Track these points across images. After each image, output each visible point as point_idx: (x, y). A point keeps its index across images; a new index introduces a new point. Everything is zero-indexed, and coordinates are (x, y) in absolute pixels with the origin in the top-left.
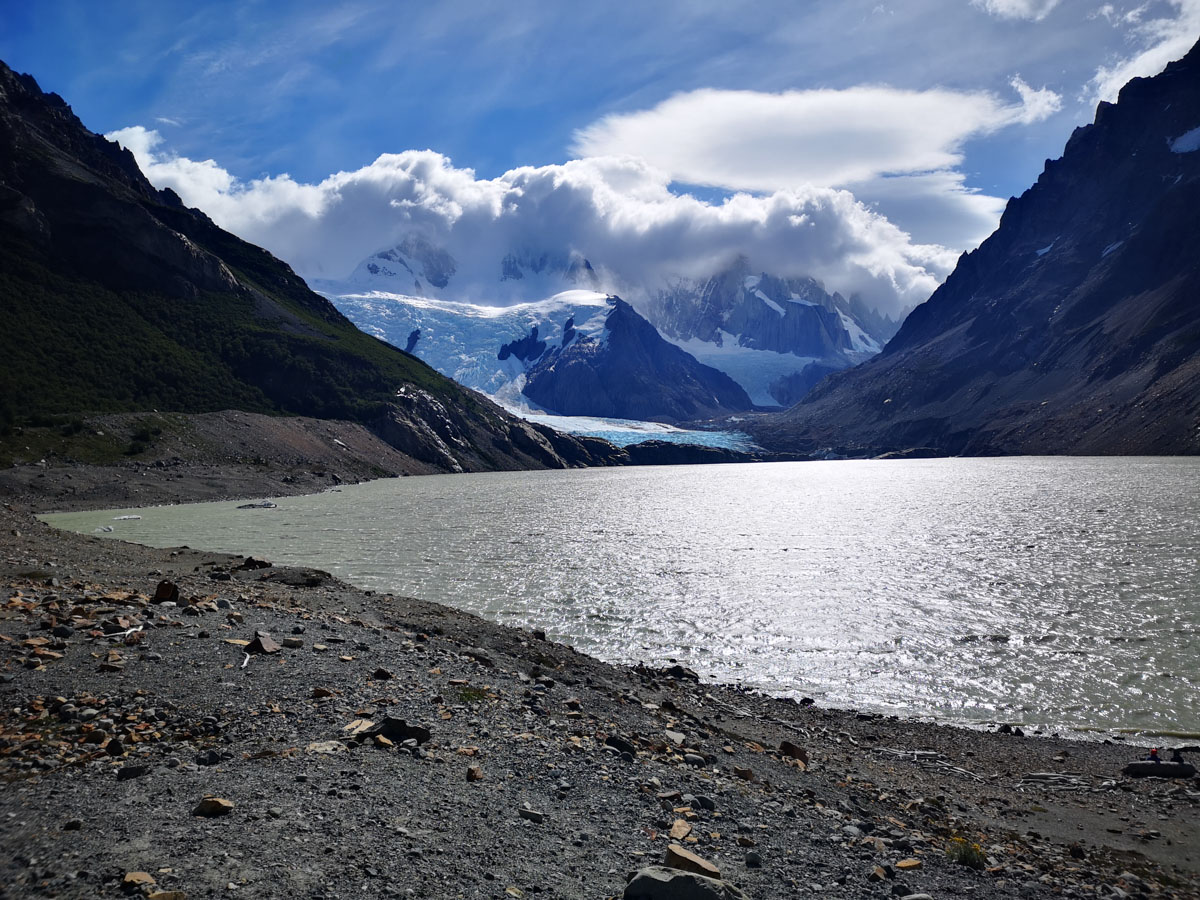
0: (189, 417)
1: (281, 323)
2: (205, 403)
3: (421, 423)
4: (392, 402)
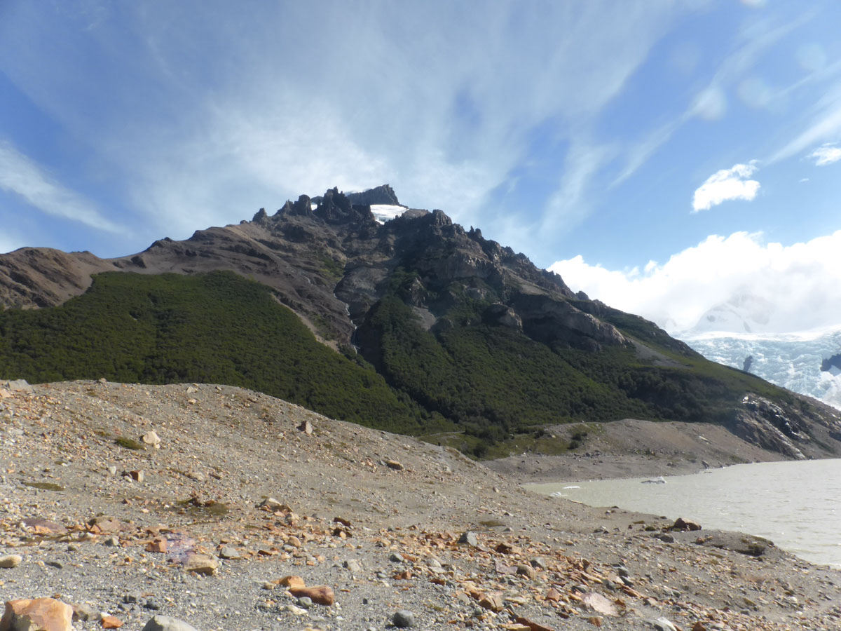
0: (603, 424)
1: (653, 360)
2: (611, 416)
3: (764, 422)
4: (739, 407)
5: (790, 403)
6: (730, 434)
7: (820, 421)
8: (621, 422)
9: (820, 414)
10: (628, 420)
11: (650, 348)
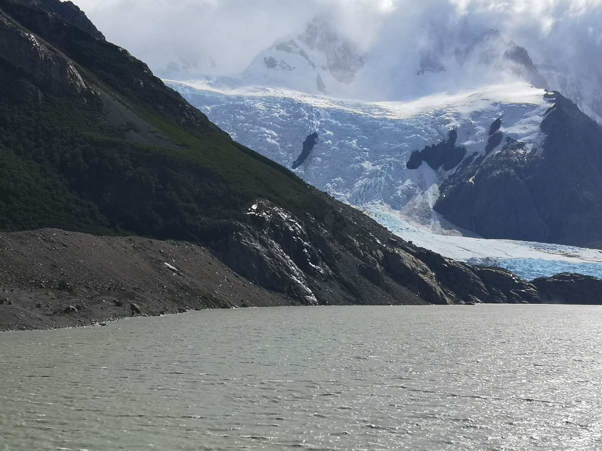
1: (127, 130)
3: (272, 245)
4: (240, 220)
5: (320, 219)
6: (216, 262)
7: (353, 249)
8: (37, 233)
9: (357, 238)
10: (49, 229)
11: (128, 107)
